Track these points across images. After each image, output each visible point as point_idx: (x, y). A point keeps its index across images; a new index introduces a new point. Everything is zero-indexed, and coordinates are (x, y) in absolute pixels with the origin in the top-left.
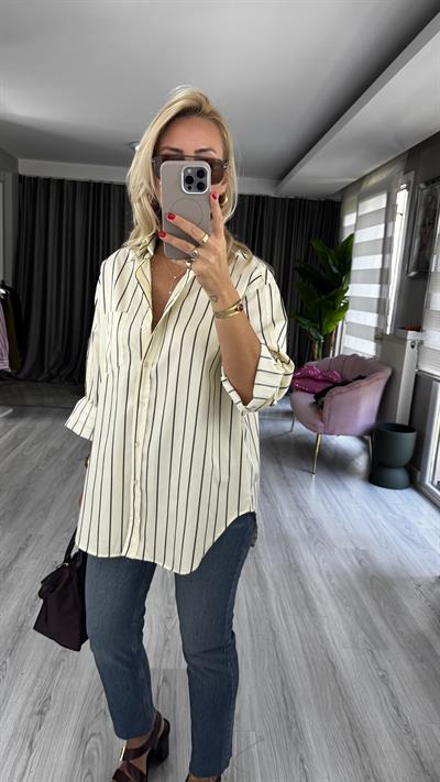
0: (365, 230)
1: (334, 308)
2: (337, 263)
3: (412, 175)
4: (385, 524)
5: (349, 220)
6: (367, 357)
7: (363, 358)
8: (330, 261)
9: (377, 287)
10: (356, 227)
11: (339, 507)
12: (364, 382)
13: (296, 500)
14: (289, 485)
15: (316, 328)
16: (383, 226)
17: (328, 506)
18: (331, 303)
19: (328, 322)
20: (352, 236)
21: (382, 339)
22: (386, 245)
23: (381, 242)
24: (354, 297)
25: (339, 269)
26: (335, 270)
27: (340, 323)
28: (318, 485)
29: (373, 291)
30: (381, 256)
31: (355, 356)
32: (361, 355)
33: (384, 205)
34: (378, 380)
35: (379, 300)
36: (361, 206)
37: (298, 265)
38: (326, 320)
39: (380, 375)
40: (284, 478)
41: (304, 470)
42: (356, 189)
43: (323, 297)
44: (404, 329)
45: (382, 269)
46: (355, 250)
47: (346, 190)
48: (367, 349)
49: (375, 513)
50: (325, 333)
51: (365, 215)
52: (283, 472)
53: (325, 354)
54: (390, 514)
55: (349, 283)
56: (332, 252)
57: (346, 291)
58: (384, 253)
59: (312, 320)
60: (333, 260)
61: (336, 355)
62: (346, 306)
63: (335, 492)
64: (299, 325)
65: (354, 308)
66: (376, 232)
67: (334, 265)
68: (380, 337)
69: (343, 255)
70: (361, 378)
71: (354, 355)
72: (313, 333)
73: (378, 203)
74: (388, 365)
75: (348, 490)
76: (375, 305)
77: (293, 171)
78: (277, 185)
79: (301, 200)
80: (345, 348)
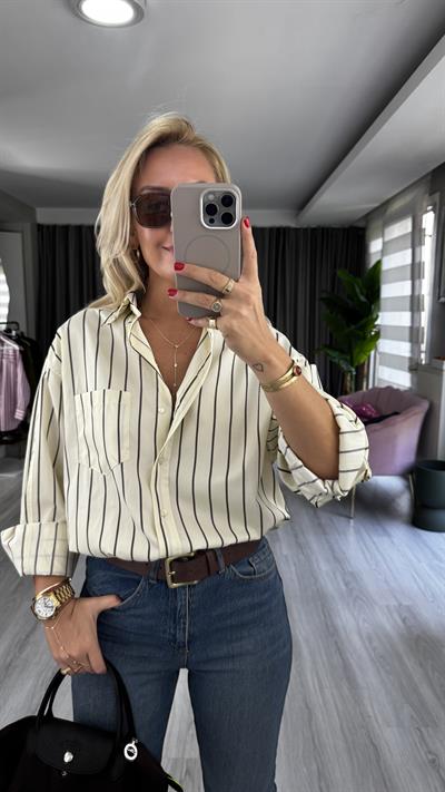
0: (392, 256)
1: (364, 338)
2: (365, 291)
3: (437, 196)
4: (431, 573)
5: (375, 246)
6: (402, 388)
7: (398, 390)
8: (358, 290)
9: (407, 315)
10: (383, 252)
11: (379, 558)
12: (398, 418)
13: (333, 551)
14: (325, 533)
15: (346, 360)
16: (410, 251)
17: (368, 556)
18: (361, 333)
19: (359, 353)
20: (379, 263)
21: (415, 370)
22: (415, 271)
23: (409, 268)
24: (385, 326)
25: (367, 297)
26: (363, 298)
27: (373, 353)
28: (357, 532)
29: (403, 319)
30: (409, 282)
31: (389, 389)
32: (395, 387)
33: (410, 230)
34: (415, 414)
35: (411, 328)
36: (387, 231)
37: (324, 295)
38: (356, 351)
39: (417, 409)
40: (320, 525)
41: (341, 515)
42: (381, 214)
43: (353, 327)
44: (439, 358)
45: (412, 296)
46: (383, 277)
47: (370, 216)
48: (402, 380)
49: (420, 562)
50: (356, 364)
51: (392, 240)
52: (318, 518)
53: (358, 387)
54: (436, 562)
55: (379, 310)
56: (359, 281)
57: (376, 319)
58: (413, 279)
59: (342, 352)
60: (361, 290)
61: (370, 386)
62: (378, 335)
63: (375, 539)
64: (329, 358)
65: (386, 338)
66: (404, 258)
67: (362, 294)
68: (414, 368)
69: (371, 283)
70: (396, 414)
71: (388, 387)
72: (344, 366)
73: (403, 228)
74: (425, 398)
75: (389, 535)
76: (407, 334)
77: (311, 202)
78: (297, 215)
79: (323, 229)
80: (380, 380)
